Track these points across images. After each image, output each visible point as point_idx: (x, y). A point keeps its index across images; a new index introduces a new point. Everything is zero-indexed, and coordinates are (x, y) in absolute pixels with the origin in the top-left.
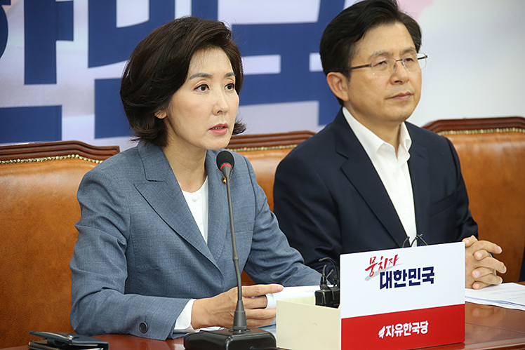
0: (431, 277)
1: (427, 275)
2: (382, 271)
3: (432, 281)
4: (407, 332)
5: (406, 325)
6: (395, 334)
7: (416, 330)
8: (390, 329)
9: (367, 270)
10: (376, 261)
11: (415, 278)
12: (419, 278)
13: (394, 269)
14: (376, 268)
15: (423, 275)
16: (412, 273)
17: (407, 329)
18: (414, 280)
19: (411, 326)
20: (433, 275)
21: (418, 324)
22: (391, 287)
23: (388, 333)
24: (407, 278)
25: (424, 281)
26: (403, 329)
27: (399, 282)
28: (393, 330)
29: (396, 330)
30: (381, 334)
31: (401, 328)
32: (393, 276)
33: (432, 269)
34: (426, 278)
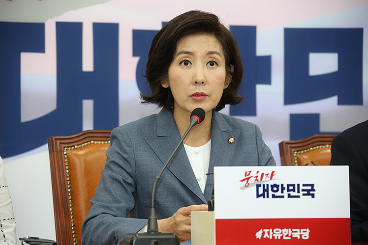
0: (311, 192)
1: (308, 191)
2: (258, 183)
3: (313, 196)
4: (287, 236)
5: (285, 230)
6: (273, 237)
7: (296, 235)
8: (269, 233)
9: (242, 181)
10: (251, 175)
11: (294, 191)
12: (299, 192)
13: (271, 183)
14: (252, 181)
15: (303, 190)
16: (291, 188)
17: (286, 234)
18: (292, 193)
19: (290, 232)
20: (314, 190)
21: (298, 230)
22: (268, 197)
23: (266, 235)
24: (285, 191)
25: (304, 195)
26: (282, 233)
27: (276, 194)
28: (271, 233)
29: (274, 233)
30: (259, 235)
31: (280, 232)
32: (270, 188)
33: (312, 186)
34: (306, 192)
